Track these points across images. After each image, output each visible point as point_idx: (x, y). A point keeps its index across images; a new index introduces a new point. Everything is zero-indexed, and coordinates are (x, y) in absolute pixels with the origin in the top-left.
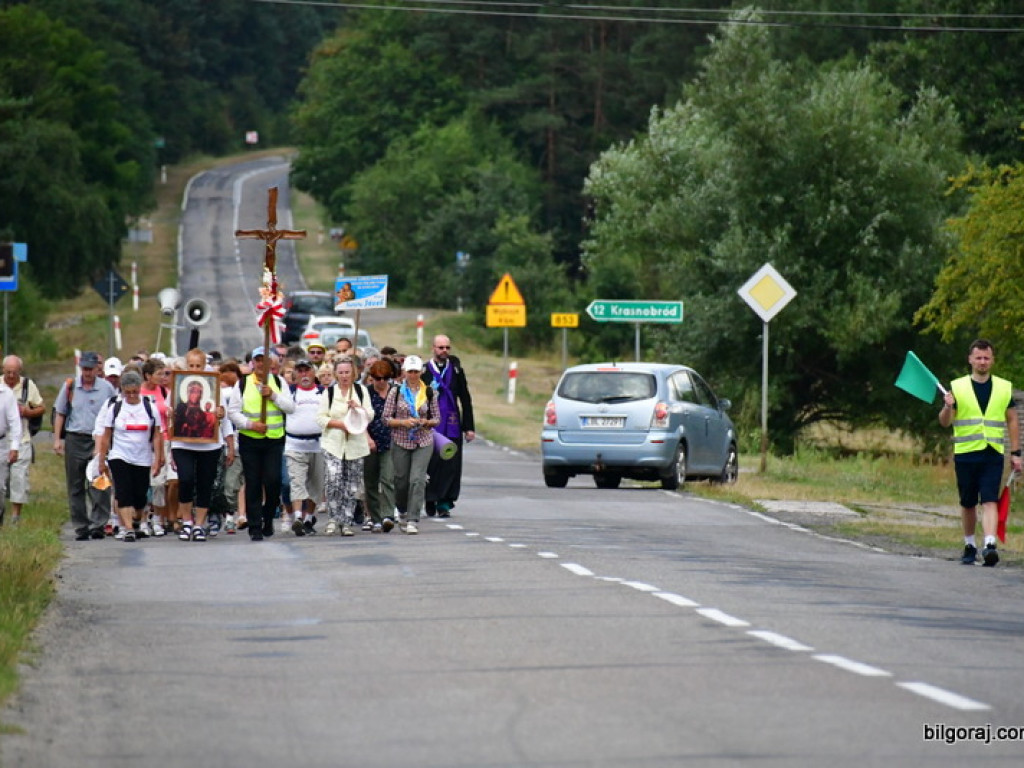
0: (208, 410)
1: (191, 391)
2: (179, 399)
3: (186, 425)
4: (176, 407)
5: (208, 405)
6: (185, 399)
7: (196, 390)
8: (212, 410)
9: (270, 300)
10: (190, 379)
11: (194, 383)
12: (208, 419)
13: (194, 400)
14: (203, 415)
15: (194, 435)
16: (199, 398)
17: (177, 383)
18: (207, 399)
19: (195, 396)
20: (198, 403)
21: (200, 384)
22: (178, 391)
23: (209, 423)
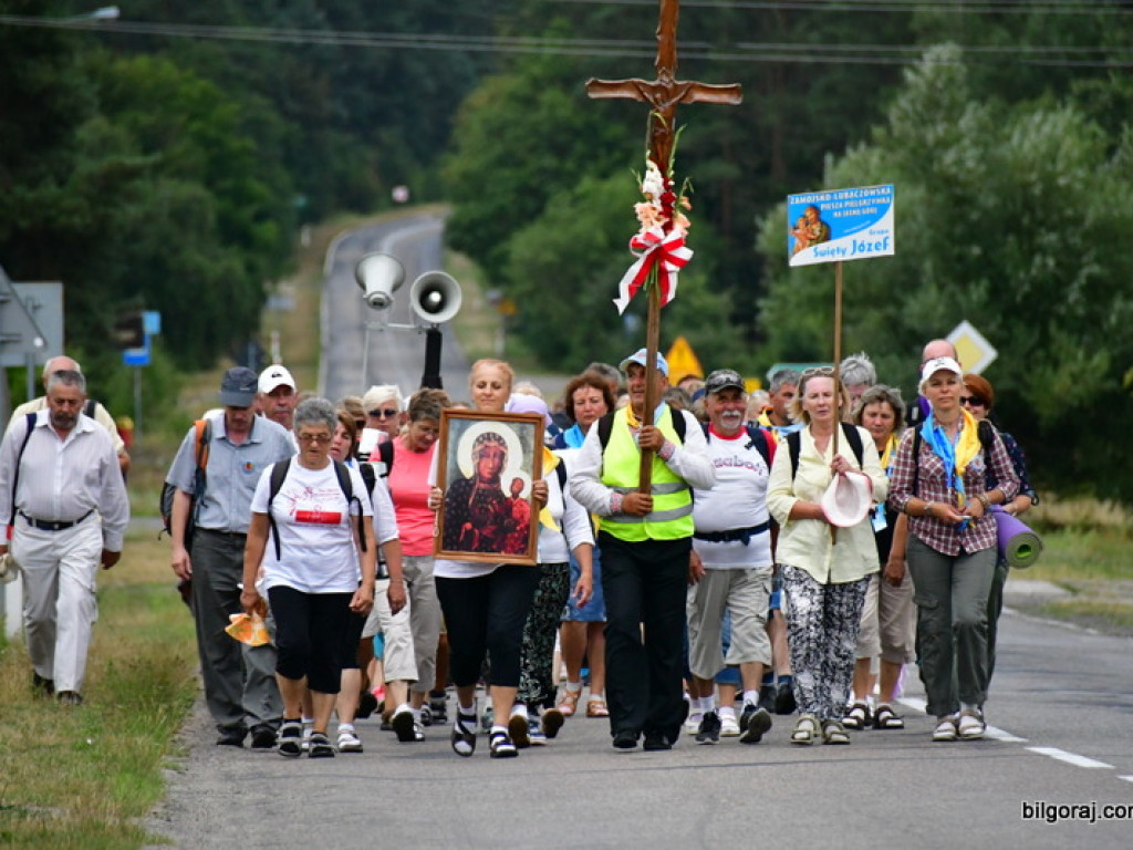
0: (515, 495)
1: (482, 455)
2: (457, 470)
3: (468, 526)
4: (448, 487)
5: (517, 485)
6: (468, 470)
7: (492, 451)
8: (525, 494)
10: (479, 428)
11: (488, 437)
12: (516, 512)
13: (486, 474)
14: (506, 506)
15: (485, 546)
16: (499, 468)
17: (452, 435)
19: (489, 464)
20: (495, 479)
21: (499, 439)
22: (455, 453)
23: (517, 522)
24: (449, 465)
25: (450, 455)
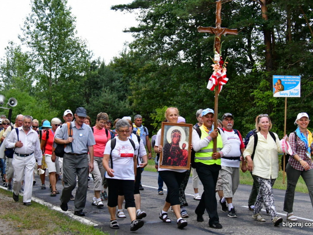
0: (184, 148)
1: (174, 136)
2: (166, 141)
3: (170, 158)
4: (164, 146)
5: (184, 145)
6: (170, 141)
7: (176, 134)
9: (219, 72)
11: (176, 131)
12: (184, 154)
13: (175, 142)
14: (181, 152)
15: (175, 164)
16: (179, 140)
17: (165, 130)
18: (183, 141)
19: (176, 139)
20: (178, 144)
21: (179, 131)
22: (166, 136)
23: (184, 157)
24: (164, 140)
25: (164, 136)
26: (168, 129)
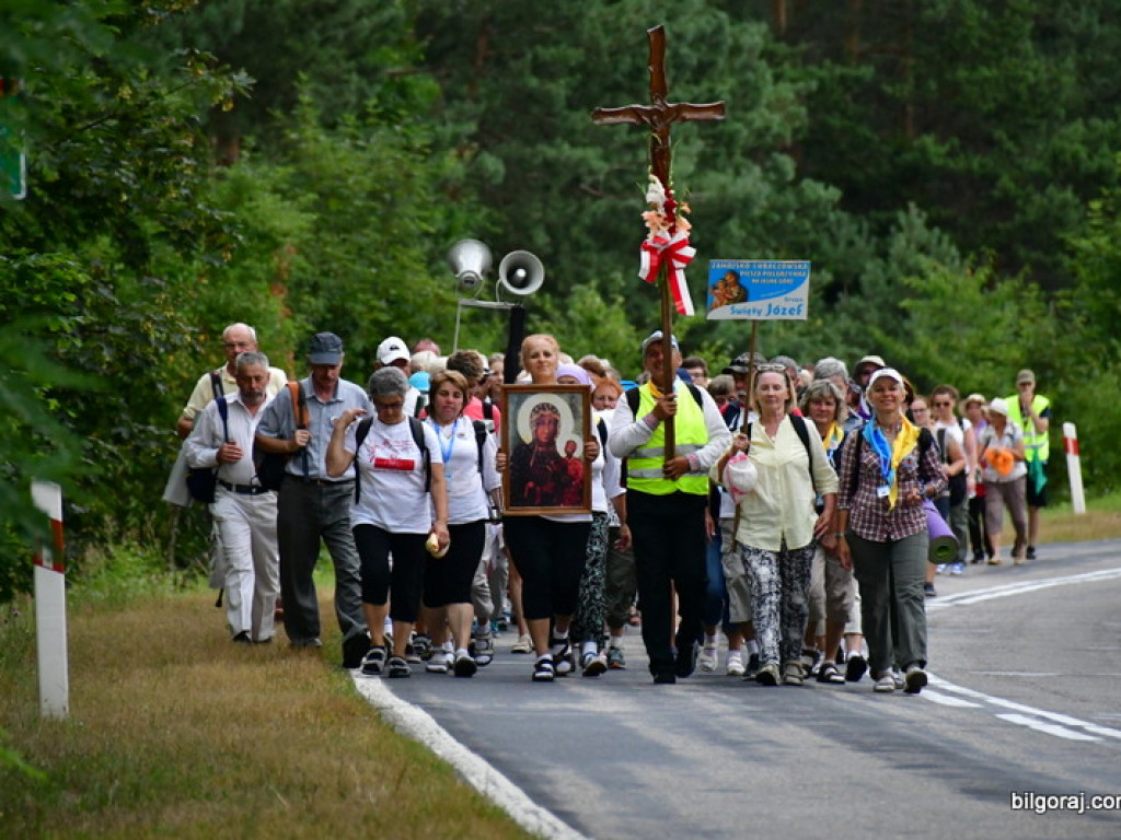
0: (569, 455)
1: (538, 423)
2: (518, 436)
3: (531, 484)
4: (511, 452)
5: (571, 446)
7: (547, 420)
8: (576, 452)
11: (543, 407)
12: (571, 470)
13: (544, 439)
14: (562, 464)
15: (546, 501)
16: (554, 433)
17: (512, 408)
19: (545, 431)
20: (551, 442)
21: (553, 408)
23: (573, 479)
24: (511, 433)
26: (518, 405)
